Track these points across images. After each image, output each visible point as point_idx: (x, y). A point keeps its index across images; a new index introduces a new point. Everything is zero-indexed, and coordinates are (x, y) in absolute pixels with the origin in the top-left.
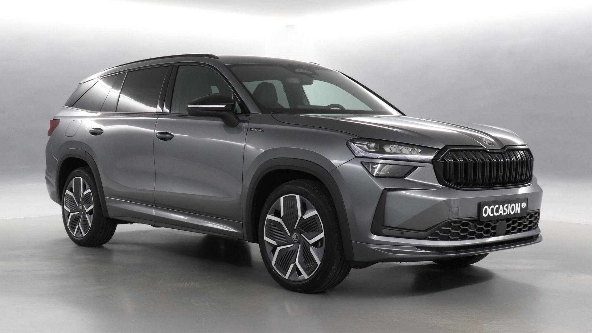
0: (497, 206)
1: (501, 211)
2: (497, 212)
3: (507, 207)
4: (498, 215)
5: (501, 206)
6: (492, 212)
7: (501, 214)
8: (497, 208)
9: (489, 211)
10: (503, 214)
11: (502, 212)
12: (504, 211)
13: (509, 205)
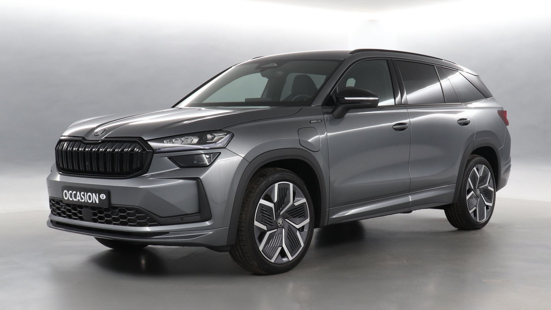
0: (75, 192)
1: (78, 197)
2: (75, 197)
3: (84, 195)
4: (76, 201)
5: (78, 193)
6: (71, 197)
7: (79, 200)
8: (74, 194)
9: (68, 195)
10: (80, 201)
11: (80, 198)
12: (82, 199)
13: (85, 193)
